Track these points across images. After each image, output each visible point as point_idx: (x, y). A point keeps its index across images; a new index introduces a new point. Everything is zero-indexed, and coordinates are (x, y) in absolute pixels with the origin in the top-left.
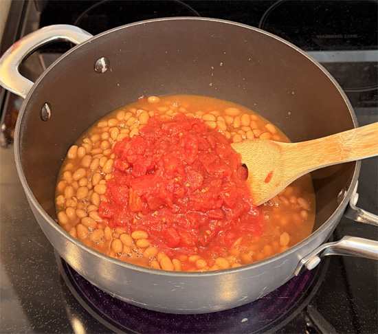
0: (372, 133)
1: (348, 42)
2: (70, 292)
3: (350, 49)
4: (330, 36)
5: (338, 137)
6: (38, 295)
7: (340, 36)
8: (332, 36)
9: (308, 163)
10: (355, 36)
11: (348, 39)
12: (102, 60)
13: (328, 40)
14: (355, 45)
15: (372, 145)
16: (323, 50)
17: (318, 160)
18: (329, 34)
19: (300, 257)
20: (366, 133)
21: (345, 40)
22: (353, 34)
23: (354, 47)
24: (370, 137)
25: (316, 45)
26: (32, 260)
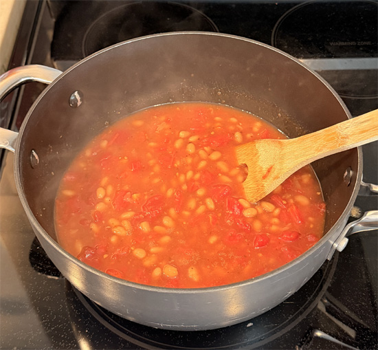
0: (368, 120)
1: (361, 49)
2: (77, 298)
3: (363, 57)
4: (343, 44)
5: (337, 127)
6: (45, 300)
7: (353, 43)
8: (346, 44)
9: (307, 153)
10: (369, 43)
11: (361, 46)
12: (76, 93)
13: (341, 47)
14: (367, 52)
15: (367, 131)
16: (335, 57)
17: (316, 150)
18: (342, 41)
19: (332, 242)
20: (363, 120)
21: (358, 47)
22: (367, 41)
23: (367, 54)
24: (366, 124)
25: (329, 52)
26: (40, 267)
